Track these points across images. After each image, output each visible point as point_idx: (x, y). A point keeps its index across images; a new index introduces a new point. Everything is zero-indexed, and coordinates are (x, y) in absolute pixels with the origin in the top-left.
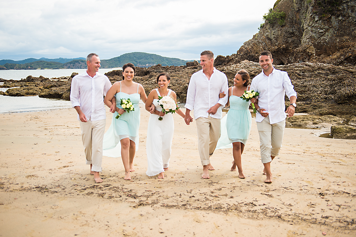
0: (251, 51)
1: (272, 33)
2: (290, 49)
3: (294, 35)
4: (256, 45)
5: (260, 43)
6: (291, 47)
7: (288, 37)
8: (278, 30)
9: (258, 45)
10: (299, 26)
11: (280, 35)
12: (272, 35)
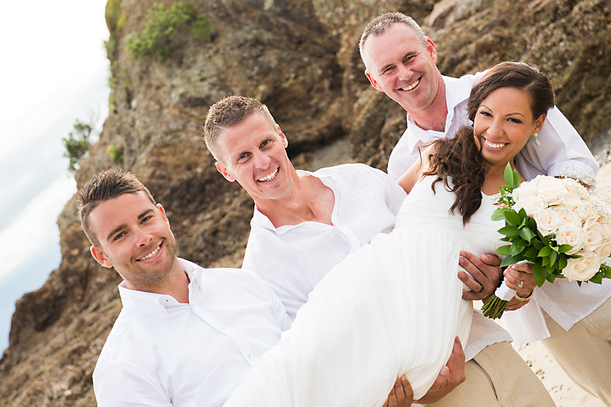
0: (162, 177)
1: (195, 78)
2: (286, 85)
3: (262, 43)
4: (164, 151)
5: (177, 130)
6: (287, 79)
7: (258, 56)
8: (210, 57)
9: (176, 141)
10: (257, 13)
11: (228, 67)
12: (199, 84)
